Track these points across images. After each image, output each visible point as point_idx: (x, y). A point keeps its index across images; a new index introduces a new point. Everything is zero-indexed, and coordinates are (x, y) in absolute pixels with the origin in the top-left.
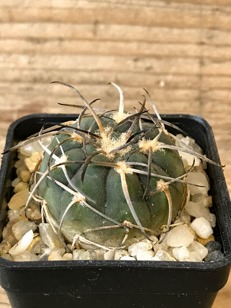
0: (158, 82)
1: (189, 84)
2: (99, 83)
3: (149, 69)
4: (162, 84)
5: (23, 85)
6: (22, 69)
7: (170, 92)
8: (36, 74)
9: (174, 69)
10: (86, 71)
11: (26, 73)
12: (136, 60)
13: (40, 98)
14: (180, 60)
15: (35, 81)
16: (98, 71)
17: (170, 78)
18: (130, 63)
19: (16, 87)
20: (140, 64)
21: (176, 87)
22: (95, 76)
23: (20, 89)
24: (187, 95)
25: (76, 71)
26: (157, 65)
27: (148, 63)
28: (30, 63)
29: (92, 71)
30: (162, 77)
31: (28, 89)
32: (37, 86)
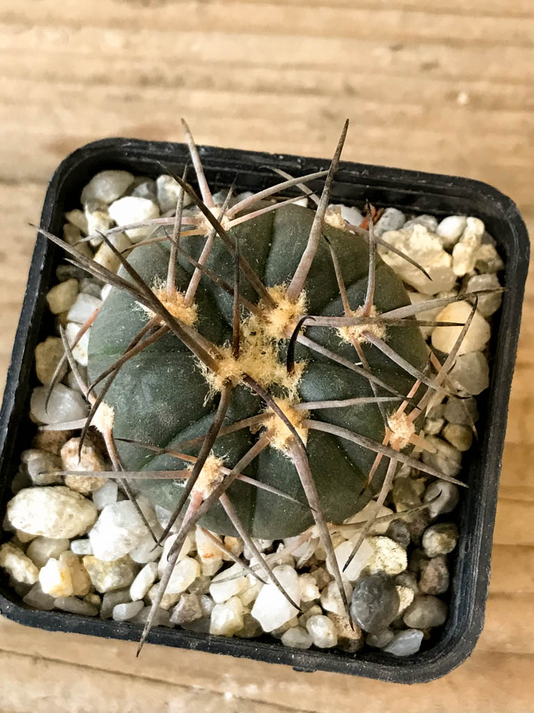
0: (453, 96)
3: (428, 67)
4: (463, 99)
5: (115, 90)
6: (111, 59)
7: (482, 115)
8: (147, 68)
9: (494, 69)
10: (269, 66)
11: (119, 66)
12: (396, 48)
14: (511, 52)
15: (145, 82)
16: (300, 67)
17: (482, 87)
18: (382, 54)
19: (100, 92)
20: (407, 56)
21: (497, 105)
22: (291, 77)
23: (111, 98)
25: (245, 65)
26: (448, 59)
27: (427, 55)
28: (127, 45)
29: (285, 67)
30: (461, 85)
31: (128, 99)
32: (150, 94)
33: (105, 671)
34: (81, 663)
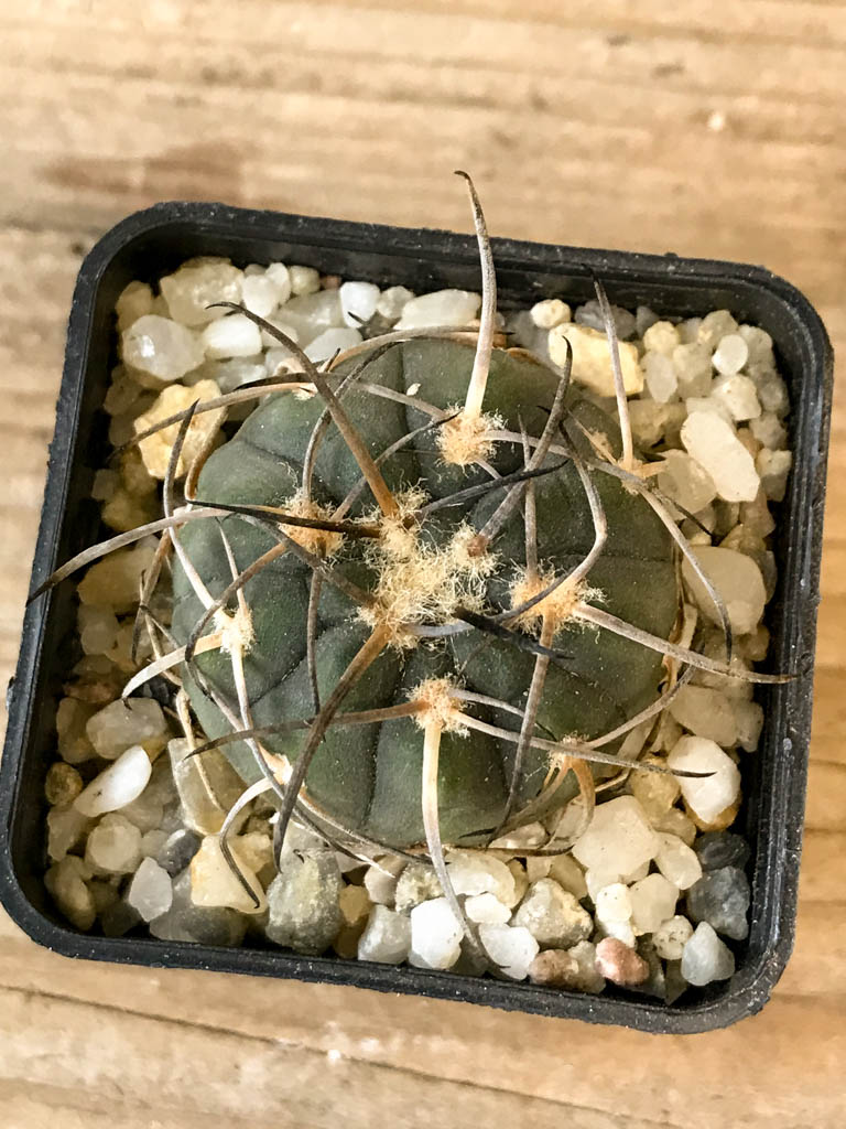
0: (702, 117)
1: (824, 130)
2: (464, 101)
3: (664, 71)
4: (717, 122)
5: (161, 89)
6: (157, 40)
7: (744, 149)
8: (216, 57)
9: (769, 79)
10: (413, 60)
11: (171, 51)
12: (617, 41)
13: (232, 133)
14: (797, 54)
15: (210, 77)
16: (463, 64)
17: (748, 105)
18: (595, 50)
19: (135, 92)
20: (631, 53)
21: (770, 133)
22: (447, 80)
23: (152, 100)
24: (811, 163)
25: (374, 58)
26: (698, 61)
27: (666, 53)
28: (187, 21)
29: (439, 63)
30: (713, 102)
31: (181, 102)
32: (217, 96)
33: (141, 1015)
34: (102, 1002)
